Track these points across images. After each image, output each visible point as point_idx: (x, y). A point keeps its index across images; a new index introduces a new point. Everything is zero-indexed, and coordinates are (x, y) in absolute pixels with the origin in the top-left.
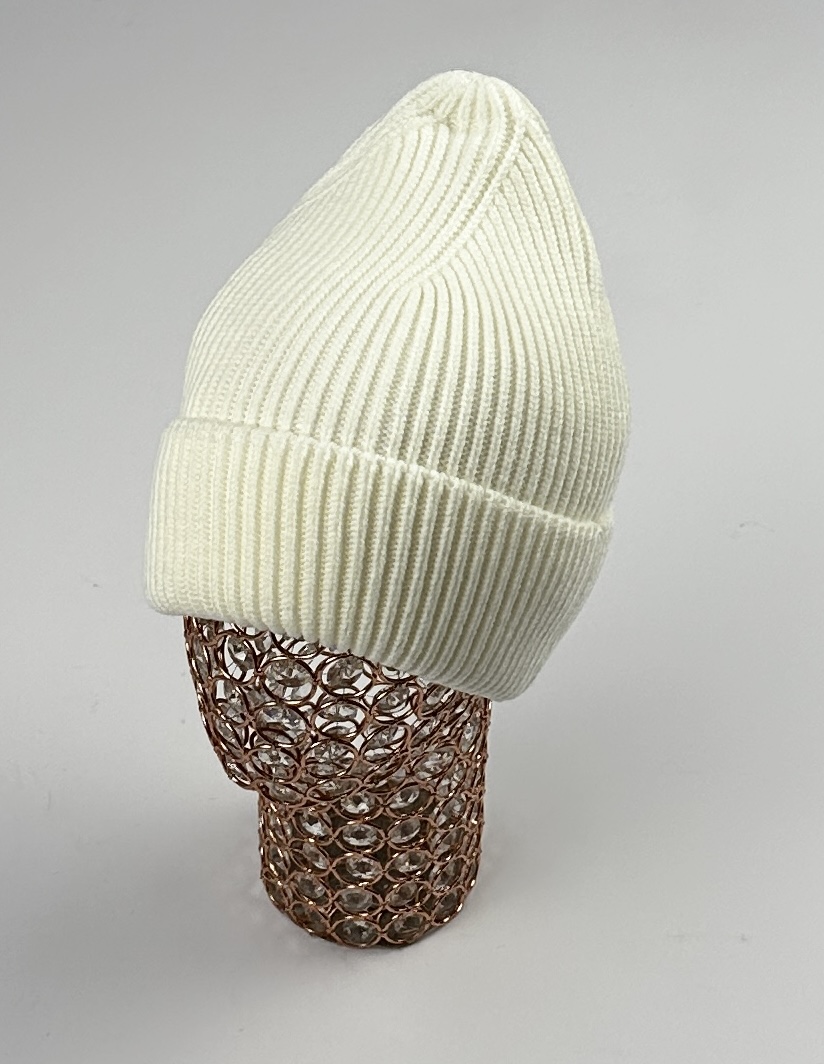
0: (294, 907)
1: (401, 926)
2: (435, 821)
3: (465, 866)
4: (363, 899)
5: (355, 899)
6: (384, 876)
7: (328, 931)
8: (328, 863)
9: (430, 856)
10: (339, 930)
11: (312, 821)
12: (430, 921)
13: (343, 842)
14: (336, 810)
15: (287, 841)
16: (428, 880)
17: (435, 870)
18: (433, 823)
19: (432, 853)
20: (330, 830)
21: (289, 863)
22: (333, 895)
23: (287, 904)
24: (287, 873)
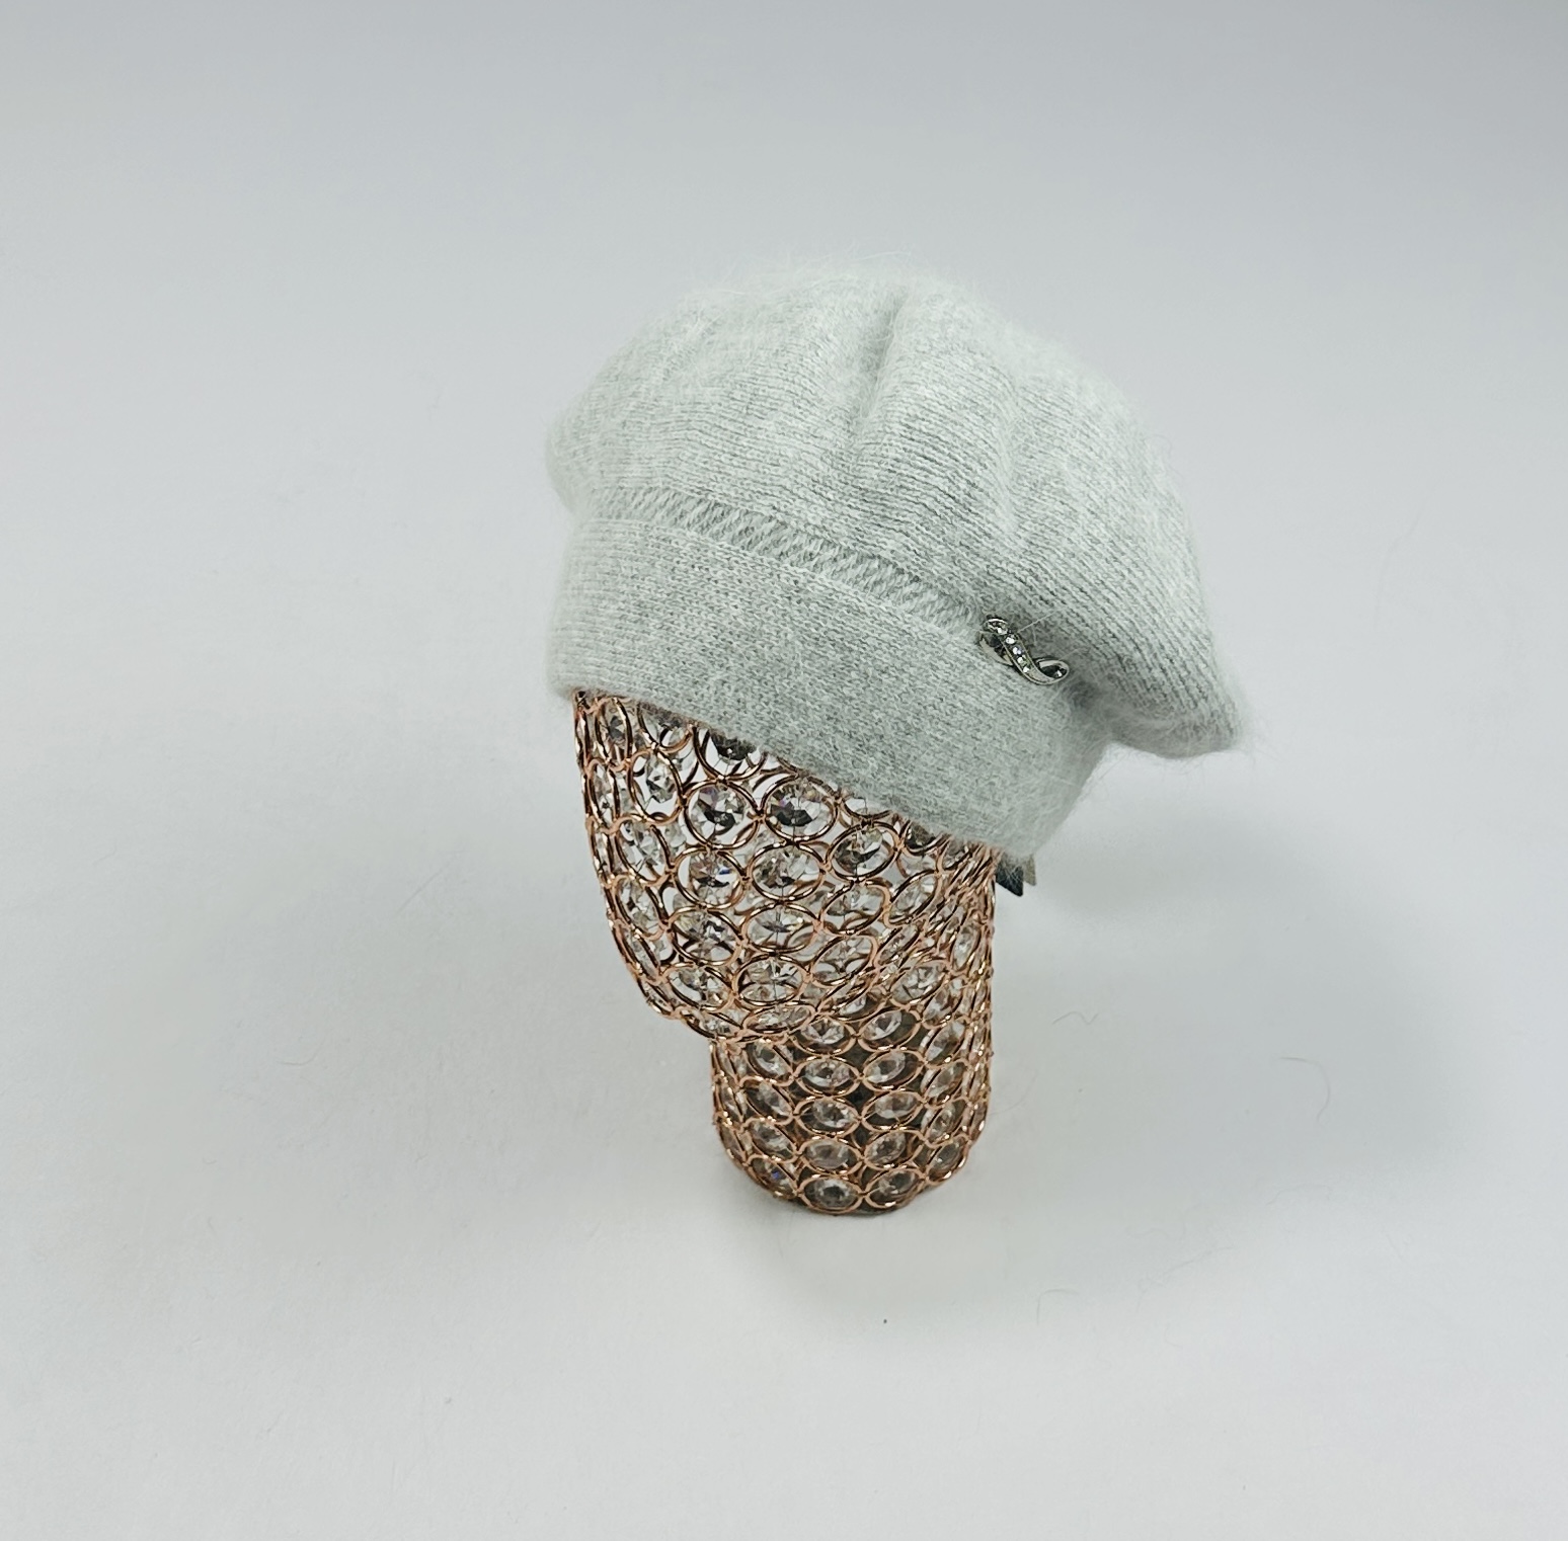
0: (753, 1160)
1: (888, 1186)
2: (923, 1055)
3: (967, 1110)
4: (836, 1155)
5: (827, 1152)
6: (861, 1125)
7: (794, 1192)
8: (790, 1109)
9: (919, 1098)
10: (809, 1190)
11: (768, 1056)
12: (923, 1180)
13: (806, 1081)
14: (796, 1043)
15: (739, 1079)
16: (918, 1127)
17: (929, 1115)
18: (920, 1058)
19: (922, 1094)
20: (790, 1070)
21: (744, 1109)
22: (798, 1149)
23: (744, 1158)
24: (741, 1118)
